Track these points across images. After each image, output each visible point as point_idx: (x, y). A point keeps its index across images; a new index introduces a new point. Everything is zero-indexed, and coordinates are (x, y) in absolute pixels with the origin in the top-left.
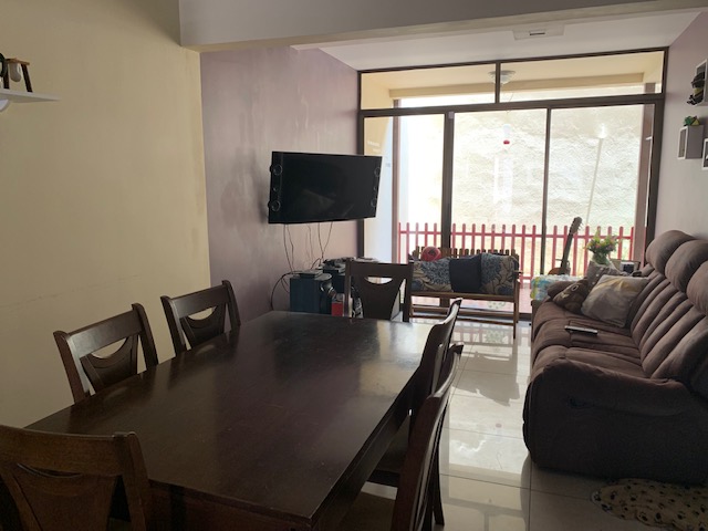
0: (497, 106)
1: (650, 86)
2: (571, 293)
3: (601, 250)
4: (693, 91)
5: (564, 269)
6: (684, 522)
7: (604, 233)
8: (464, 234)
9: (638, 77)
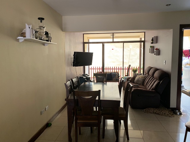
0: (113, 42)
1: (141, 39)
2: (132, 79)
3: (135, 71)
4: (152, 42)
5: (128, 75)
6: (157, 112)
7: (135, 68)
8: (106, 69)
9: (139, 37)
